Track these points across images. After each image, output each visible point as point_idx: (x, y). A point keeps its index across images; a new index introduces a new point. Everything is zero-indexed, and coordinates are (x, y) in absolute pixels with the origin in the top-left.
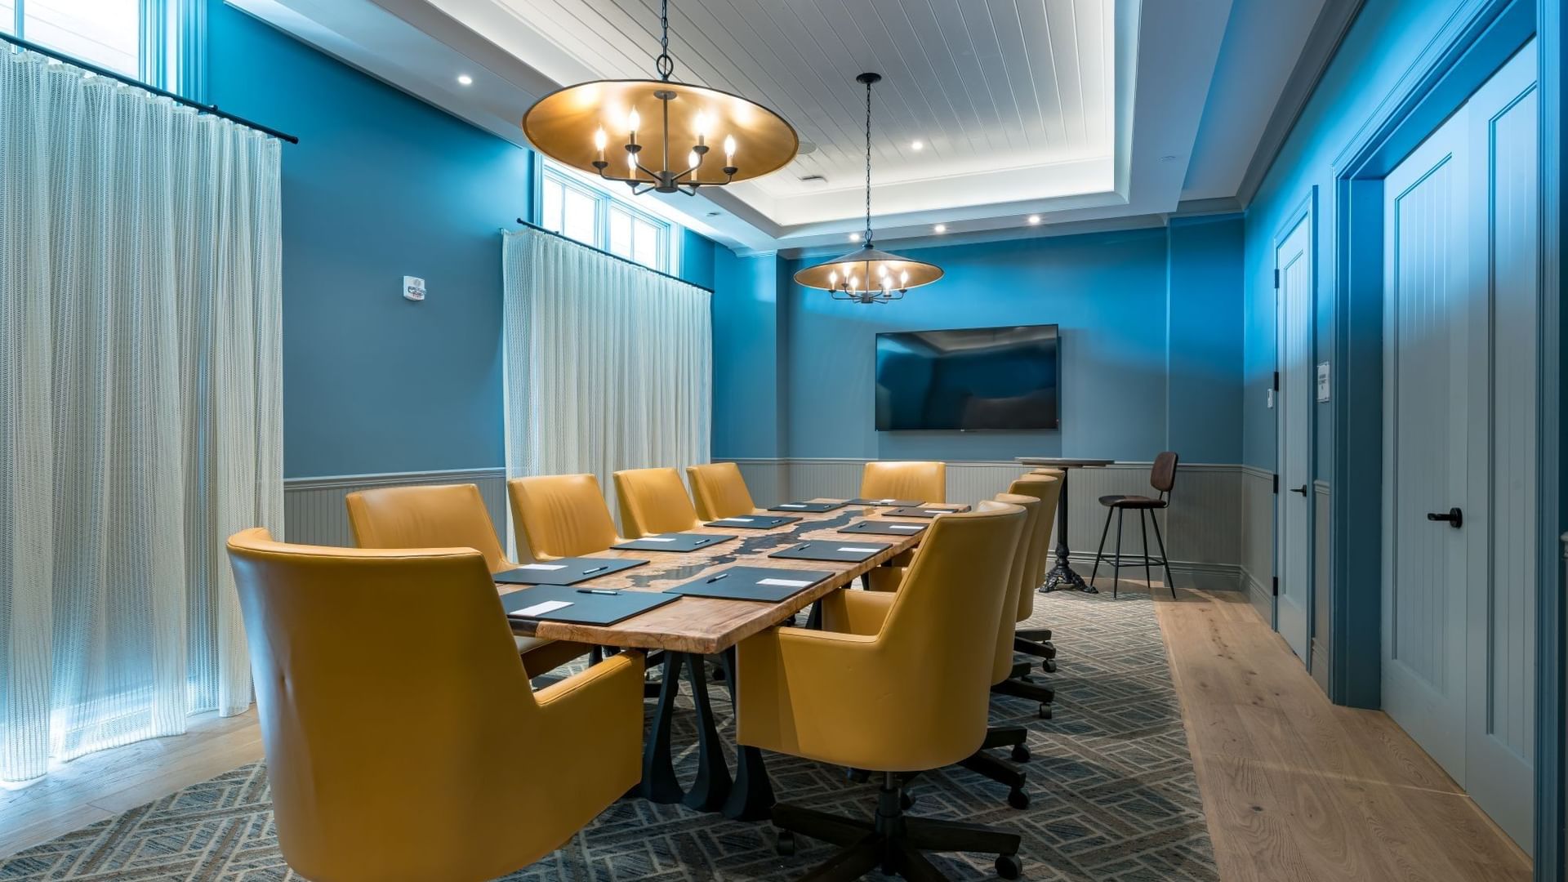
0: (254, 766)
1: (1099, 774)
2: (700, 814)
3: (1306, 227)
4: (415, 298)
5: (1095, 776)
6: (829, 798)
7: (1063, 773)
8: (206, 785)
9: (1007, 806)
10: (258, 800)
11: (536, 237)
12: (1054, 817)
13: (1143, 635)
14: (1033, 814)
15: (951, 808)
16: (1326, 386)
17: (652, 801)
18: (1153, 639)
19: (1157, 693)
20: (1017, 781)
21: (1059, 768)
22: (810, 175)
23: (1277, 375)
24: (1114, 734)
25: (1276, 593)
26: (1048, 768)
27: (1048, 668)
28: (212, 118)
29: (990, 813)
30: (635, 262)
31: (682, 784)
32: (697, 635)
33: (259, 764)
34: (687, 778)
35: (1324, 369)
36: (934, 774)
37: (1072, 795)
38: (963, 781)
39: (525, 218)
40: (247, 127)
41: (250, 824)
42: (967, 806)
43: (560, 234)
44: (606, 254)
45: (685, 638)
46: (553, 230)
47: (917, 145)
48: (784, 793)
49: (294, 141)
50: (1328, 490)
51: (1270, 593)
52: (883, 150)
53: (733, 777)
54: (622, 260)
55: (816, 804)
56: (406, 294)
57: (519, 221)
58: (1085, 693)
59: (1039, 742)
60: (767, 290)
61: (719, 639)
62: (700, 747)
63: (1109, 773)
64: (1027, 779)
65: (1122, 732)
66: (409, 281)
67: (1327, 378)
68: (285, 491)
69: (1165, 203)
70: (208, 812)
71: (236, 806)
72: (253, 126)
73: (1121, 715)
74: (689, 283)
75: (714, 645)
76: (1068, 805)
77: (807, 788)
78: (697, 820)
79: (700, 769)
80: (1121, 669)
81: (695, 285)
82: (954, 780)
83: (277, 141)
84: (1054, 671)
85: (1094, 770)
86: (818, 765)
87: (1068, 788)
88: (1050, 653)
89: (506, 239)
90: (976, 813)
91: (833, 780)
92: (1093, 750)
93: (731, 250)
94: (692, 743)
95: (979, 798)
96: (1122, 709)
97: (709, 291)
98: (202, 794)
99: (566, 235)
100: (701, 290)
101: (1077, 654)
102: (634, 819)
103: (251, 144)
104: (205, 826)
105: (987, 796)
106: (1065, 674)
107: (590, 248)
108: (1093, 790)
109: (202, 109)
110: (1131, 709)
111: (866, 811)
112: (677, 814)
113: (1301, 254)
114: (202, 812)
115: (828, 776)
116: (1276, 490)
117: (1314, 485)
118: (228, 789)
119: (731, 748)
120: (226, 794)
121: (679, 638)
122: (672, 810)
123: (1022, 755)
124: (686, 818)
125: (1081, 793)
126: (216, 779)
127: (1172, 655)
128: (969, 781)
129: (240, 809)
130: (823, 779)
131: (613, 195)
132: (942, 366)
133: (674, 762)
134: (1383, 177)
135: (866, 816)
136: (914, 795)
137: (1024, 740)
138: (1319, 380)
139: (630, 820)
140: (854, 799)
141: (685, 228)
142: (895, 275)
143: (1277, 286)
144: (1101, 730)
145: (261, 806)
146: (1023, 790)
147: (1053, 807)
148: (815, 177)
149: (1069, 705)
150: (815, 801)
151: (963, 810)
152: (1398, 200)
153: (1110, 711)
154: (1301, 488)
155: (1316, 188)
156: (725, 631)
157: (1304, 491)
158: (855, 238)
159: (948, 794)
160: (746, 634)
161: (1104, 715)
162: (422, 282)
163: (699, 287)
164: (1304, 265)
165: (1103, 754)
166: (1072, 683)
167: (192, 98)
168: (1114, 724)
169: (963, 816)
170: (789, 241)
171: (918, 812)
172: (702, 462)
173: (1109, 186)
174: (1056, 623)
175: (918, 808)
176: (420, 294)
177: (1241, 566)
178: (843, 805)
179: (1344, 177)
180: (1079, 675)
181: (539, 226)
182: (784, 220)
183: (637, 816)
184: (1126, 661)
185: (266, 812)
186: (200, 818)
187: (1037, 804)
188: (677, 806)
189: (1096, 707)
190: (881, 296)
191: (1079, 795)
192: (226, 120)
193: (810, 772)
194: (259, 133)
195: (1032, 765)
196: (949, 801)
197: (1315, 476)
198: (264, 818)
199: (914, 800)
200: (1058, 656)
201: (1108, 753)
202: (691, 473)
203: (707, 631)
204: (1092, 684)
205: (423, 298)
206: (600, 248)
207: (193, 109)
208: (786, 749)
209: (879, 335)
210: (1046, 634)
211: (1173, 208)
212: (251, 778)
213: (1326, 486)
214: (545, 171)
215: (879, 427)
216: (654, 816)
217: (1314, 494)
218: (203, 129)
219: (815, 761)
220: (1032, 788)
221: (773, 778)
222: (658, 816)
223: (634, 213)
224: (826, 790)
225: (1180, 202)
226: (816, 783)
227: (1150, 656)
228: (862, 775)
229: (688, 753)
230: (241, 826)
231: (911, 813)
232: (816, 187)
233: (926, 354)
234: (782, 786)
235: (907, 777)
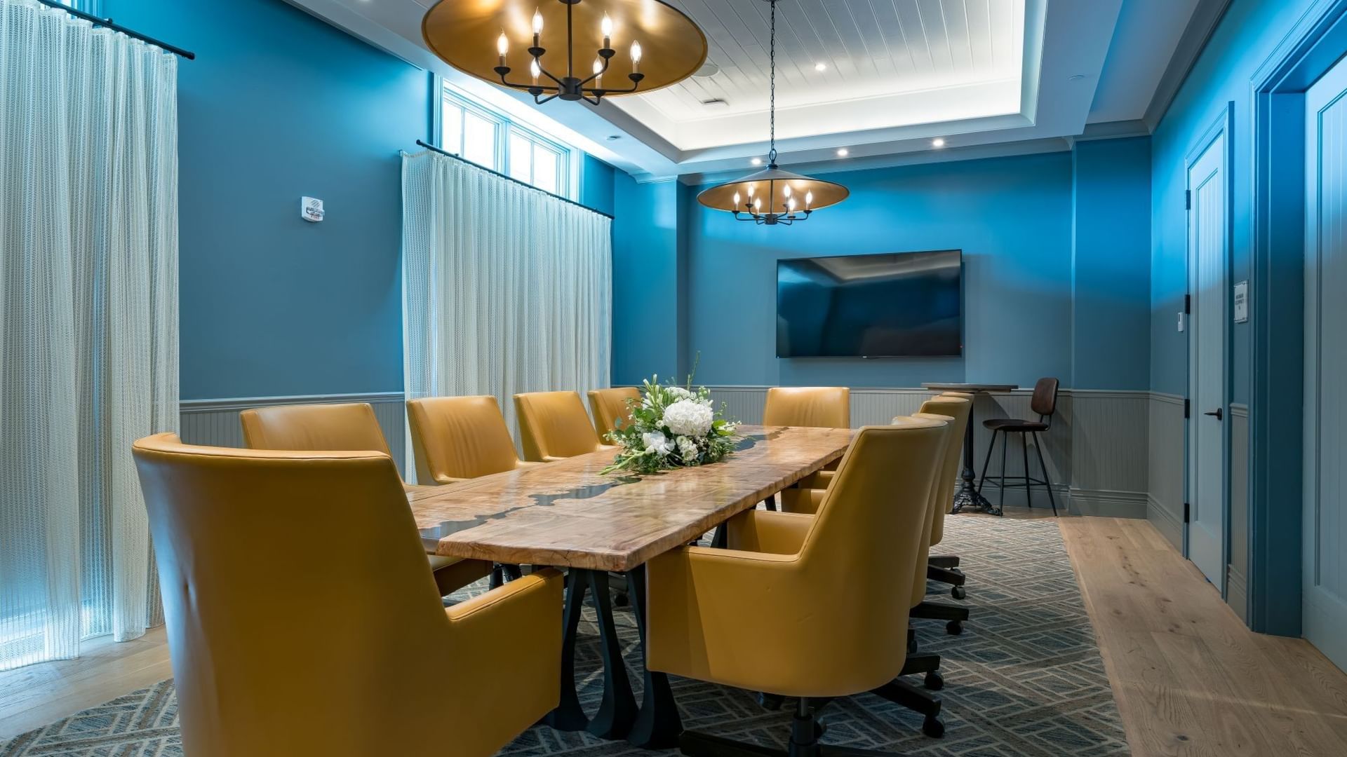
0: (147, 691)
1: (1015, 702)
2: (605, 742)
3: (1220, 145)
4: (313, 218)
5: (1012, 704)
6: (737, 726)
7: (979, 702)
8: (98, 710)
9: (922, 735)
10: (150, 726)
11: (435, 159)
12: (972, 746)
13: (1051, 563)
14: (950, 743)
15: (864, 737)
16: (1244, 306)
17: (555, 728)
18: (1063, 567)
19: (1069, 620)
20: (931, 709)
21: (974, 695)
22: (712, 98)
23: (1188, 298)
24: (1028, 662)
25: (1187, 519)
26: (963, 696)
27: (956, 595)
28: (106, 32)
29: (904, 742)
30: (535, 186)
31: (586, 711)
32: (607, 551)
33: (152, 689)
34: (591, 705)
35: (1241, 289)
36: (844, 701)
37: (989, 724)
38: (875, 709)
39: (424, 140)
40: (143, 42)
41: (141, 750)
42: (880, 734)
43: (460, 156)
44: (507, 178)
45: (593, 555)
46: (453, 153)
47: (821, 67)
48: (692, 722)
49: (191, 57)
50: (1247, 412)
51: (1181, 519)
52: (788, 72)
53: (639, 704)
54: (523, 184)
55: (725, 732)
56: (304, 214)
57: (419, 142)
58: (997, 620)
59: (950, 669)
60: (667, 215)
61: (629, 556)
62: (605, 674)
63: (1025, 701)
64: (942, 708)
65: (1037, 660)
66: (307, 202)
67: (1245, 297)
68: (181, 414)
69: (1072, 126)
70: (99, 737)
71: (128, 731)
72: (149, 41)
73: (1035, 642)
74: (589, 209)
75: (624, 562)
76: (986, 733)
77: (715, 715)
78: (602, 748)
79: (605, 696)
80: (1032, 596)
81: (595, 211)
82: (866, 708)
83: (173, 56)
84: (963, 598)
85: (1011, 698)
86: (725, 692)
87: (984, 716)
88: (959, 579)
89: (405, 162)
90: (890, 741)
91: (742, 708)
92: (1008, 677)
93: (630, 176)
94: (595, 669)
95: (893, 727)
96: (1036, 636)
97: (609, 217)
98: (91, 719)
99: (466, 158)
100: (600, 216)
101: (986, 581)
102: (537, 747)
103: (147, 59)
104: (95, 751)
105: (901, 724)
106: (974, 601)
107: (490, 171)
108: (1010, 718)
109: (97, 22)
110: (1045, 636)
111: (777, 740)
112: (582, 742)
113: (1216, 172)
114: (93, 738)
115: (735, 703)
116: (1187, 415)
117: (1230, 408)
118: (120, 714)
119: (635, 674)
120: (118, 719)
121: (587, 554)
122: (576, 737)
123: (935, 682)
124: (591, 746)
125: (998, 721)
126: (108, 704)
127: (1083, 582)
128: (882, 709)
129: (132, 735)
130: (731, 706)
131: (512, 119)
132: (841, 295)
133: (578, 689)
134: (1304, 91)
135: (776, 744)
136: (825, 723)
137: (937, 667)
138: (1236, 300)
139: (532, 748)
140: (764, 727)
141: (586, 153)
142: (799, 196)
143: (1188, 207)
144: (1015, 657)
145: (154, 731)
146: (938, 718)
147: (970, 736)
148: (717, 101)
149: (981, 631)
150: (723, 728)
151: (877, 738)
152: (1321, 113)
153: (1022, 638)
154: (1216, 411)
155: (1232, 104)
156: (635, 548)
157: (1219, 415)
158: (756, 162)
159: (861, 722)
160: (656, 552)
161: (1018, 642)
162: (321, 203)
163: (599, 213)
164: (1218, 187)
165: (1019, 682)
166: (982, 610)
167: (87, 11)
168: (1029, 652)
169: (876, 745)
170: (690, 166)
171: (831, 740)
172: (602, 386)
173: (1016, 109)
174: (963, 550)
175: (830, 736)
176: (318, 216)
177: (1148, 494)
178: (753, 733)
179: (1264, 91)
180: (989, 602)
181: (438, 148)
182: (684, 146)
183: (539, 744)
184: (1035, 588)
185: (159, 738)
186: (90, 743)
187: (953, 732)
188: (581, 733)
189: (1006, 634)
190: (785, 217)
191: (997, 724)
192: (121, 34)
193: (717, 699)
194: (154, 48)
195: (946, 693)
196: (862, 729)
197: (1231, 399)
198: (156, 744)
199: (826, 728)
200: (967, 584)
201: (1024, 681)
202: (592, 397)
203: (616, 548)
204: (1003, 611)
205: (321, 219)
206: (499, 172)
207: (88, 22)
208: (696, 674)
209: (781, 263)
210: (954, 561)
211: (1080, 131)
212: (144, 703)
213: (1243, 409)
214: (445, 95)
215: (780, 354)
216: (557, 743)
217: (1230, 416)
218: (97, 44)
219: (723, 686)
220: (947, 716)
221: (679, 705)
222: (562, 743)
223: (534, 137)
224: (735, 718)
225: (1087, 125)
226: (724, 711)
227: (1061, 583)
228: (774, 701)
229: (591, 679)
230: (133, 752)
231: (822, 741)
232: (717, 111)
233: (826, 283)
234: (688, 713)
235: (819, 704)
